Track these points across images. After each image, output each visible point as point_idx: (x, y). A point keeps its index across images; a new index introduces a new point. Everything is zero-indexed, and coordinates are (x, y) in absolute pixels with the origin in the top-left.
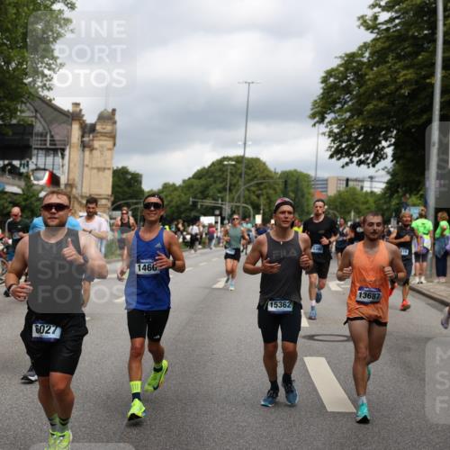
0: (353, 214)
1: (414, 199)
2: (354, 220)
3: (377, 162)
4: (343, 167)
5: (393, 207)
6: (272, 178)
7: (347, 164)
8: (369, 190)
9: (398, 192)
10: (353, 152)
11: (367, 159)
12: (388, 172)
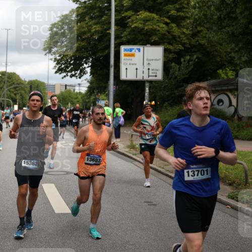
0: (69, 104)
1: (103, 96)
2: (71, 108)
3: (82, 76)
4: (63, 78)
5: (91, 101)
6: (23, 84)
7: (65, 76)
8: (78, 91)
9: (94, 93)
10: (68, 70)
11: (76, 74)
12: (88, 82)
